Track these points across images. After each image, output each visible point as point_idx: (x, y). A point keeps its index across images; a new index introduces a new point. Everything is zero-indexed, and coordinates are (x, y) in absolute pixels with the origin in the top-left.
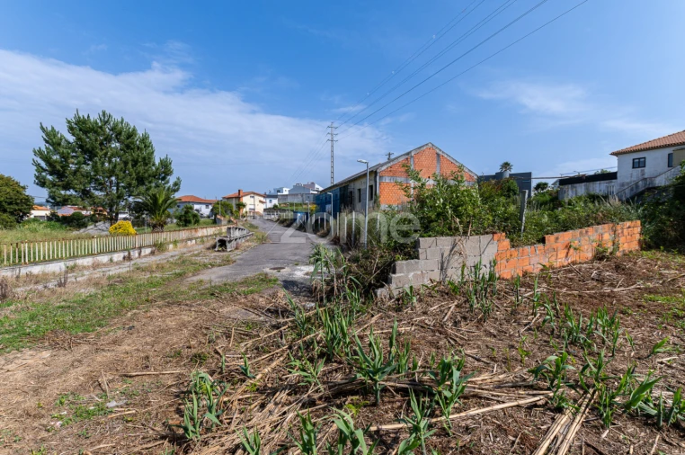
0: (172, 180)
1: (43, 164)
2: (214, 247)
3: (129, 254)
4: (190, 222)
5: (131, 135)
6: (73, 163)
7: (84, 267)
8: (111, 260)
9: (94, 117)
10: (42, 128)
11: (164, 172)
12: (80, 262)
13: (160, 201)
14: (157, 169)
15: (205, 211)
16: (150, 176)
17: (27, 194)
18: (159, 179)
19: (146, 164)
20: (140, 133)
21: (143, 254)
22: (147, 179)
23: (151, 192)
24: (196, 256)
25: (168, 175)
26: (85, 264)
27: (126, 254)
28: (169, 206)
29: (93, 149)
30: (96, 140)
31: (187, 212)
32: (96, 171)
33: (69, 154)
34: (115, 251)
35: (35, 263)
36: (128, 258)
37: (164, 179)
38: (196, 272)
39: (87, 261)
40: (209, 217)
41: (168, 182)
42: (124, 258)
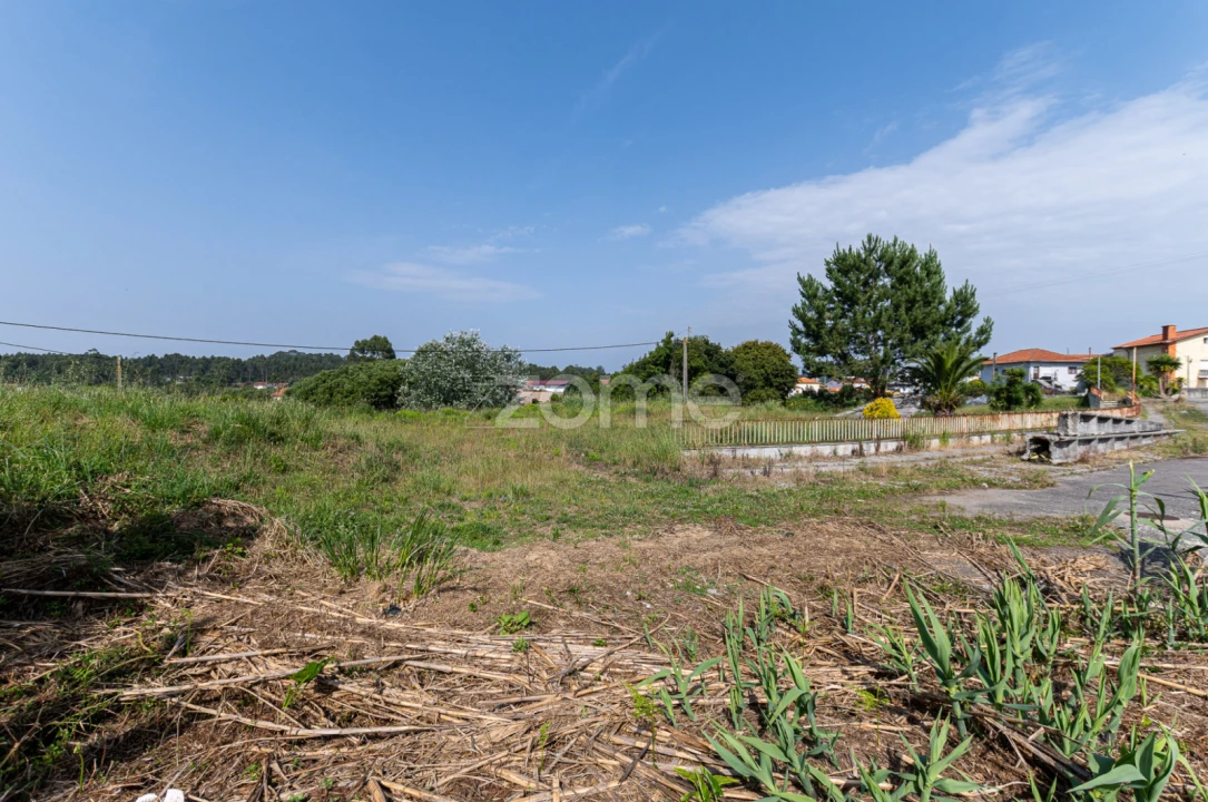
0: (975, 323)
1: (800, 325)
2: (1020, 453)
3: (861, 447)
4: (1018, 402)
5: (908, 259)
6: (829, 319)
7: (800, 458)
8: (835, 453)
9: (857, 246)
10: (799, 279)
11: (960, 313)
12: (797, 450)
13: (949, 365)
14: (948, 309)
15: (1066, 379)
16: (934, 322)
17: (792, 363)
18: (951, 325)
19: (927, 303)
20: (922, 252)
21: (882, 449)
22: (929, 328)
23: (934, 350)
24: (974, 463)
25: (969, 316)
26: (803, 453)
27: (857, 446)
28: (967, 372)
29: (853, 294)
30: (858, 280)
31: (1011, 383)
32: (856, 326)
33: (824, 306)
34: (842, 441)
35: (752, 445)
36: (859, 453)
37: (960, 324)
38: (951, 489)
39: (804, 450)
40: (1074, 392)
41: (968, 329)
42: (853, 452)
